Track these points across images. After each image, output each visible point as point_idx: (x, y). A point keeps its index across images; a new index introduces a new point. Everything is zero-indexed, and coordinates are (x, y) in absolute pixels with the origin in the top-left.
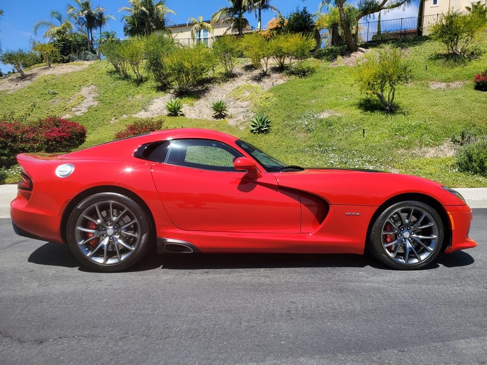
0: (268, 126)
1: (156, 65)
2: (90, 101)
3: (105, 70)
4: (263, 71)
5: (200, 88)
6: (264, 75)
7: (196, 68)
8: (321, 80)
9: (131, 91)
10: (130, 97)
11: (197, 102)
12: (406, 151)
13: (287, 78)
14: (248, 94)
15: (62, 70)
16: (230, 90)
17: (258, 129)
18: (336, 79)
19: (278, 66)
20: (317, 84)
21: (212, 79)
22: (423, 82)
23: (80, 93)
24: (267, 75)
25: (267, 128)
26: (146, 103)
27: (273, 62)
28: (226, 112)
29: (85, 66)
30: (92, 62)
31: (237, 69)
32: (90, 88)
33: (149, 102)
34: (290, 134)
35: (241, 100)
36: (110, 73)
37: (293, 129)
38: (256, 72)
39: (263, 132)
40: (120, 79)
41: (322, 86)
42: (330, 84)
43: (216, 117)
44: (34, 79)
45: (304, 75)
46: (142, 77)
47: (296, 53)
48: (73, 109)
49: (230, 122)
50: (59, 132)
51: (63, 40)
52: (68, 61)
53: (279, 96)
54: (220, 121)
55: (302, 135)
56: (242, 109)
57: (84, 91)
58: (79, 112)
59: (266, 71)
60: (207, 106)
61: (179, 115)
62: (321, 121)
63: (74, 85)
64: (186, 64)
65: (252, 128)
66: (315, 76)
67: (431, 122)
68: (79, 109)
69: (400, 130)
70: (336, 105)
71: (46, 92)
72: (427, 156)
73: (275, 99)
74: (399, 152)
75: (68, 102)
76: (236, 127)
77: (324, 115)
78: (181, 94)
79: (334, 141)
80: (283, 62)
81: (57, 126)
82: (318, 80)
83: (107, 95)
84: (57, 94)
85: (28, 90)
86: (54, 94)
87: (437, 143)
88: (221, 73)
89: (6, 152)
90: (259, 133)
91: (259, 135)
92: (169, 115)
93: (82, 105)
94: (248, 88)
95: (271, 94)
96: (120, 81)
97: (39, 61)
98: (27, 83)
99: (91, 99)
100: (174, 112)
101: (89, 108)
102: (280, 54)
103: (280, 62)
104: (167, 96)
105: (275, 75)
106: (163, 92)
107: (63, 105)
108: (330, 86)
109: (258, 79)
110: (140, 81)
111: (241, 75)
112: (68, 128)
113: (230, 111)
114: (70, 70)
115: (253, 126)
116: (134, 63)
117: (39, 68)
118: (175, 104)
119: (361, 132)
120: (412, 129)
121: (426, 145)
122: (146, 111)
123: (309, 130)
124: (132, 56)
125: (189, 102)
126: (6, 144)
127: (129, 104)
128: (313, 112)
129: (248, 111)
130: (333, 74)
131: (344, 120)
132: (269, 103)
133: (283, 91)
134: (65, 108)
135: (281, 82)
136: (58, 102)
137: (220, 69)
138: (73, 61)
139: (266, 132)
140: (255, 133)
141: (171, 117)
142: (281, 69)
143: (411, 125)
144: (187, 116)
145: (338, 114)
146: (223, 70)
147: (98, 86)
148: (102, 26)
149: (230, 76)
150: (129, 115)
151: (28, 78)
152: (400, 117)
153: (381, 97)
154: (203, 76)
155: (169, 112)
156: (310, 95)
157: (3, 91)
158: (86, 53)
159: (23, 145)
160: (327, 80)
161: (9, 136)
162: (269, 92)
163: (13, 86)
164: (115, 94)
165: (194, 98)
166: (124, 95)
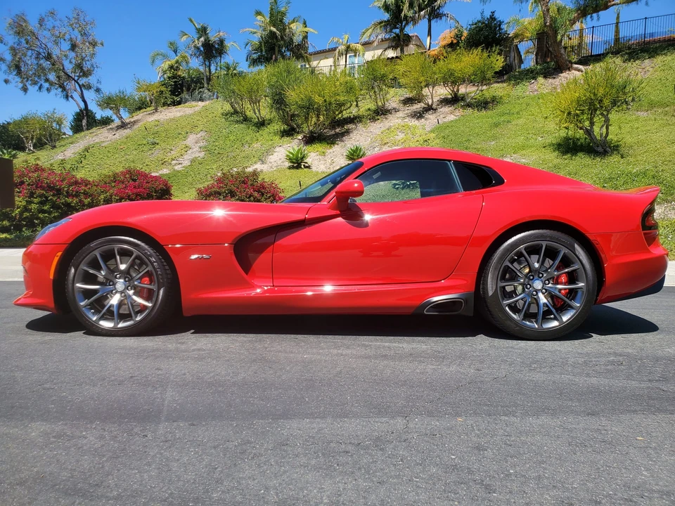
1: (279, 101)
2: (196, 153)
3: (220, 111)
4: (428, 105)
5: (338, 130)
6: (429, 108)
7: (330, 104)
8: (509, 114)
9: (248, 138)
10: (247, 146)
11: (331, 150)
13: (460, 112)
14: (401, 136)
15: (170, 114)
16: (378, 132)
18: (531, 111)
19: (450, 97)
20: (502, 119)
21: (355, 118)
22: (666, 109)
23: (185, 142)
24: (433, 109)
25: (415, 182)
26: (265, 153)
27: (443, 91)
29: (197, 108)
30: (207, 103)
31: (392, 103)
32: (198, 136)
33: (269, 152)
35: (389, 144)
36: (226, 115)
38: (418, 107)
40: (237, 122)
41: (508, 122)
42: (521, 118)
44: (135, 127)
45: (485, 108)
46: (264, 119)
47: (473, 77)
48: (173, 162)
50: (135, 187)
51: (174, 77)
52: (179, 103)
53: (444, 137)
57: (191, 139)
58: (180, 166)
59: (432, 105)
60: (342, 155)
61: (302, 166)
63: (179, 132)
64: (317, 99)
65: (395, 182)
66: (500, 109)
67: (664, 167)
68: (180, 162)
69: (611, 179)
70: (523, 148)
71: (144, 142)
73: (438, 141)
75: (169, 154)
78: (311, 139)
80: (458, 90)
81: (135, 180)
82: (504, 114)
83: (217, 144)
84: (158, 144)
85: (126, 140)
86: (154, 144)
87: (669, 198)
88: (369, 109)
89: (45, 208)
90: (403, 188)
91: (403, 192)
92: (290, 168)
93: (185, 157)
94: (403, 129)
95: (433, 135)
96: (237, 126)
97: (141, 106)
98: (126, 132)
99: (197, 149)
100: (297, 163)
101: (193, 161)
102: (452, 79)
103: (453, 91)
104: (293, 143)
105: (446, 109)
106: (289, 138)
107: (162, 157)
108: (521, 121)
109: (419, 115)
110: (261, 124)
111: (396, 110)
112: (147, 183)
114: (178, 114)
116: (255, 102)
117: (145, 113)
118: (298, 152)
120: (631, 177)
122: (263, 163)
124: (250, 92)
125: (320, 149)
126: (47, 197)
127: (243, 154)
130: (528, 105)
133: (450, 130)
134: (162, 162)
135: (452, 117)
136: (157, 153)
137: (366, 105)
138: (185, 102)
139: (414, 186)
140: (398, 188)
141: (292, 170)
142: (454, 100)
143: (630, 173)
144: (314, 169)
145: (523, 160)
146: (373, 107)
147: (209, 132)
148: (223, 56)
149: (381, 112)
150: (240, 168)
151: (129, 126)
152: (614, 159)
153: (589, 132)
154: (345, 114)
155: (291, 164)
156: (489, 134)
157: (97, 143)
158: (201, 92)
159: (69, 200)
160: (518, 113)
161: (50, 188)
162: (433, 131)
163: (110, 136)
164: (228, 143)
165: (328, 144)
166: (238, 144)
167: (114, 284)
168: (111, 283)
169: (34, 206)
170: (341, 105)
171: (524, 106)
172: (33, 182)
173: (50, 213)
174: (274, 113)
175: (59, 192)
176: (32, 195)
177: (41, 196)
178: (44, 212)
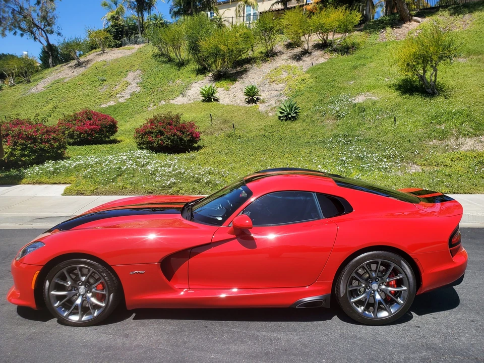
0: (296, 113)
1: (194, 48)
2: (134, 88)
3: (151, 53)
4: (305, 49)
5: (238, 69)
6: (306, 52)
7: (232, 51)
8: (364, 58)
9: (172, 76)
10: (171, 82)
11: (233, 86)
12: (439, 142)
13: (328, 56)
14: (285, 75)
15: (114, 55)
16: (268, 71)
17: (286, 116)
18: (380, 56)
19: (321, 42)
20: (359, 62)
21: (251, 59)
22: (480, 57)
23: (125, 79)
24: (308, 53)
25: (295, 115)
26: (185, 88)
27: (316, 38)
28: (259, 96)
29: (134, 51)
30: (141, 46)
31: (279, 47)
32: (136, 73)
33: (187, 87)
34: (319, 121)
35: (276, 82)
36: (155, 56)
37: (323, 116)
38: (297, 50)
39: (290, 119)
40: (164, 62)
41: (364, 65)
42: (373, 62)
43: (249, 102)
44: (89, 66)
45: (347, 52)
46: (183, 61)
47: (338, 29)
48: (118, 95)
49: (261, 107)
50: (90, 125)
51: (115, 25)
52: (120, 46)
53: (316, 77)
54: (251, 107)
55: (331, 123)
56: (276, 93)
57: (131, 75)
58: (123, 99)
59: (308, 49)
60: (242, 90)
61: (212, 100)
62: (355, 105)
63: (121, 70)
64: (222, 47)
65: (280, 115)
66: (358, 54)
67: (476, 108)
68: (123, 95)
69: (436, 117)
70: (374, 87)
71: (96, 79)
72: (463, 149)
73: (312, 80)
74: (431, 143)
75: (114, 89)
76: (266, 113)
77: (360, 100)
78: (219, 77)
79: (362, 130)
80: (327, 38)
81: (90, 119)
82: (360, 58)
83: (149, 80)
84: (106, 80)
85: (82, 77)
86: (103, 80)
87: (478, 133)
88: (262, 52)
89: (26, 153)
90: (286, 120)
91: (286, 123)
92: (203, 101)
93: (126, 91)
94: (287, 68)
95: (308, 75)
96: (163, 65)
97: (93, 47)
98: (82, 70)
99: (135, 84)
100: (209, 97)
101: (132, 94)
102: (322, 29)
103: (323, 39)
104: (205, 80)
105: (317, 53)
106: (202, 75)
107: (109, 91)
108: (373, 65)
109: (298, 58)
110: (181, 64)
111: (281, 53)
112: (99, 120)
113: (263, 95)
114: (120, 55)
115: (281, 113)
117: (95, 54)
118: (209, 90)
119: (393, 120)
120: (452, 116)
121: (464, 135)
122: (183, 96)
123: (339, 116)
124: (173, 40)
125: (225, 85)
126: (26, 145)
127: (169, 89)
128: (348, 95)
129: (281, 94)
130: (378, 51)
131: (378, 105)
132: (304, 85)
133: (321, 71)
134: (110, 95)
135: (322, 60)
136: (106, 89)
137: (259, 49)
138: (125, 45)
139: (294, 119)
140: (282, 120)
141: (205, 103)
142: (323, 46)
143: (451, 112)
144: (221, 102)
145: (374, 98)
146: (263, 49)
147: (143, 70)
148: (152, 8)
149: (270, 55)
150: (167, 101)
151: (84, 65)
152: (440, 99)
153: (422, 78)
154: (244, 56)
155: (203, 98)
156: (350, 75)
157: (61, 79)
158: (136, 37)
159: (43, 146)
160: (371, 58)
161: (28, 138)
162: (307, 72)
163: (70, 73)
164: (157, 79)
165: (231, 81)
166: (165, 80)
167: (78, 289)
168: (76, 289)
169: (17, 152)
170: (240, 51)
171: (375, 52)
172: (15, 134)
173: (29, 156)
174: (191, 56)
175: (35, 140)
176: (15, 144)
177: (22, 144)
178: (25, 156)
